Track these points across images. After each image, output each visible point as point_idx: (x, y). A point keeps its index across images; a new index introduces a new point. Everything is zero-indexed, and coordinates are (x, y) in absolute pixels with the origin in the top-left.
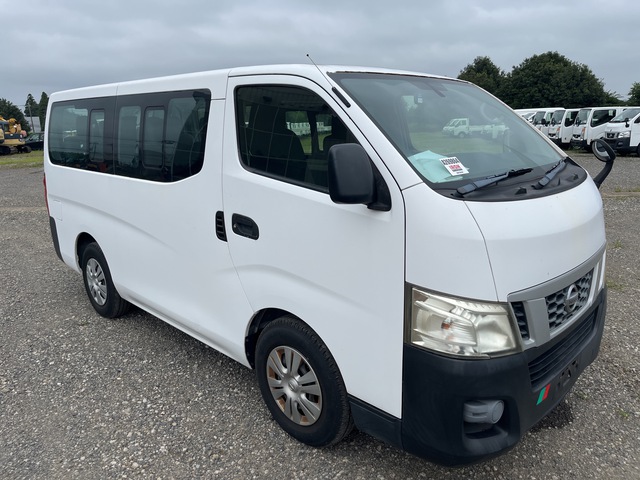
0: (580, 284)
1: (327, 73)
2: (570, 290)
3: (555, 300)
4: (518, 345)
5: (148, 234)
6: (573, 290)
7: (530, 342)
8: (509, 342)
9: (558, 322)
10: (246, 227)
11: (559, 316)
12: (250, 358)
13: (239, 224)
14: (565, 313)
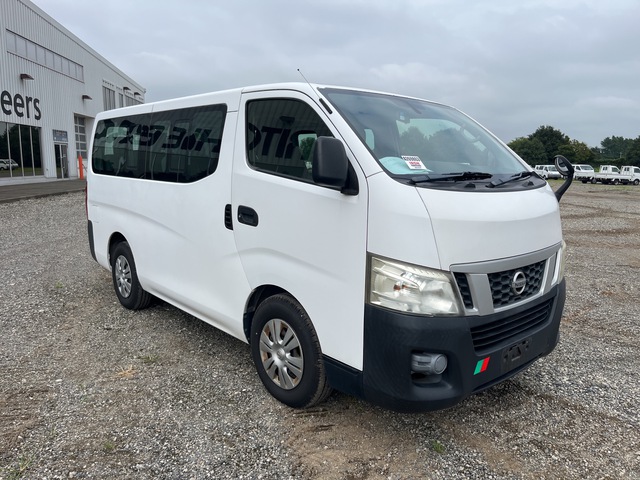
0: (528, 272)
1: (318, 88)
2: (517, 275)
3: (500, 279)
4: (462, 311)
5: (171, 230)
6: (520, 277)
7: (474, 311)
8: (453, 308)
9: (504, 300)
10: (249, 216)
11: (505, 295)
12: (248, 334)
13: (244, 214)
14: (511, 294)
